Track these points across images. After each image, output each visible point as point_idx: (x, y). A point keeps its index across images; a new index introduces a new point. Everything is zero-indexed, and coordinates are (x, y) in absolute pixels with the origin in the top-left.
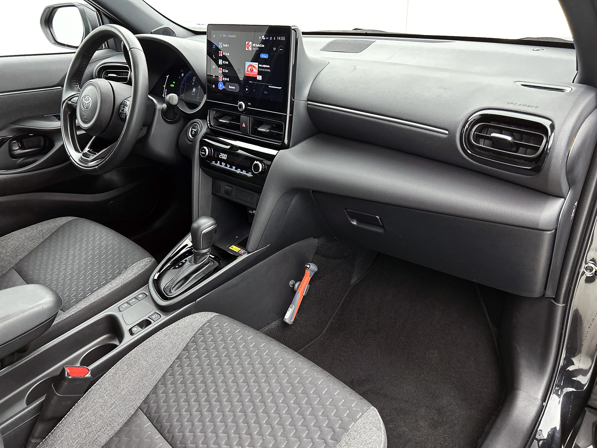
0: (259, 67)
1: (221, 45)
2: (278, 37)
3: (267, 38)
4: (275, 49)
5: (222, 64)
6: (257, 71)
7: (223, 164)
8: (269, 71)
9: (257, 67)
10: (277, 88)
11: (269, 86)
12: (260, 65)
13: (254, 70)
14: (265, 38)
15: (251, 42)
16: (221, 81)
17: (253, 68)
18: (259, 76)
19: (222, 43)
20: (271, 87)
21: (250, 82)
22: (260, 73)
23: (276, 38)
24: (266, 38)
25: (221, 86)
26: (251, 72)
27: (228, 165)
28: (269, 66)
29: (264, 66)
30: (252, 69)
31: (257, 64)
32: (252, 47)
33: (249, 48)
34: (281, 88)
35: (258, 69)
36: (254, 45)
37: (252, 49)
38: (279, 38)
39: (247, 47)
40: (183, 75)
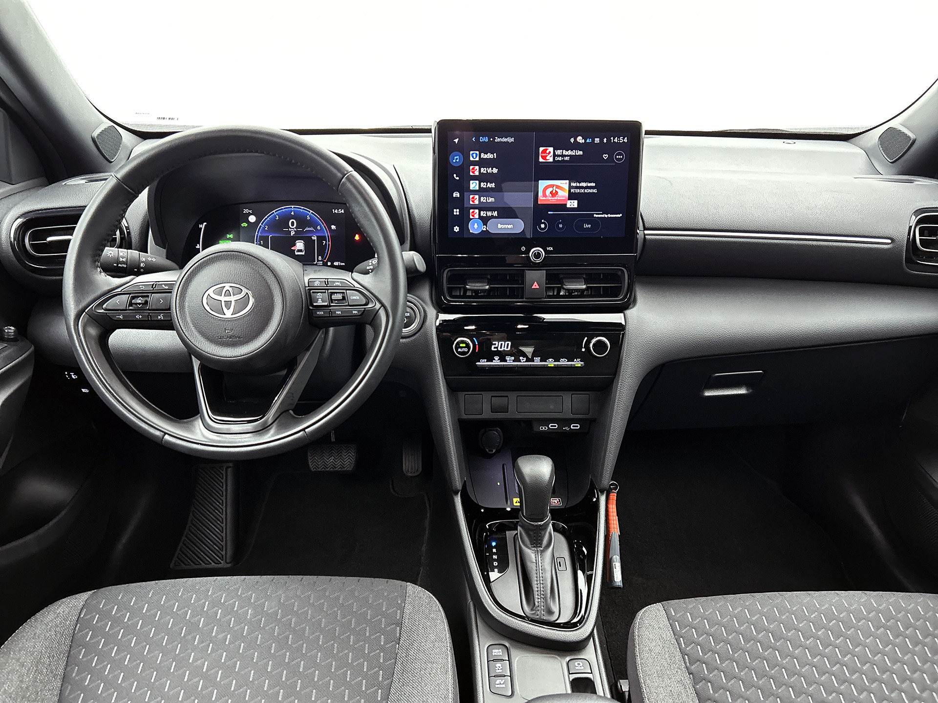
0: (570, 187)
1: (474, 155)
2: (612, 138)
3: (588, 141)
4: (605, 157)
5: (478, 189)
6: (567, 194)
7: (508, 359)
8: (595, 191)
9: (566, 187)
10: (612, 216)
11: (595, 215)
12: (573, 184)
13: (560, 193)
14: (583, 141)
15: (552, 148)
16: (477, 217)
17: (557, 190)
18: (572, 201)
19: (478, 152)
20: (600, 216)
21: (549, 213)
22: (571, 196)
23: (609, 140)
24: (585, 141)
25: (476, 226)
26: (552, 197)
27: (521, 358)
28: (594, 185)
29: (584, 184)
30: (554, 191)
31: (566, 183)
32: (555, 155)
33: (547, 158)
34: (621, 215)
35: (569, 191)
36: (559, 152)
37: (554, 158)
38: (614, 139)
39: (541, 156)
40: (252, 219)
